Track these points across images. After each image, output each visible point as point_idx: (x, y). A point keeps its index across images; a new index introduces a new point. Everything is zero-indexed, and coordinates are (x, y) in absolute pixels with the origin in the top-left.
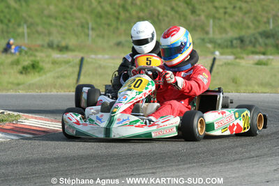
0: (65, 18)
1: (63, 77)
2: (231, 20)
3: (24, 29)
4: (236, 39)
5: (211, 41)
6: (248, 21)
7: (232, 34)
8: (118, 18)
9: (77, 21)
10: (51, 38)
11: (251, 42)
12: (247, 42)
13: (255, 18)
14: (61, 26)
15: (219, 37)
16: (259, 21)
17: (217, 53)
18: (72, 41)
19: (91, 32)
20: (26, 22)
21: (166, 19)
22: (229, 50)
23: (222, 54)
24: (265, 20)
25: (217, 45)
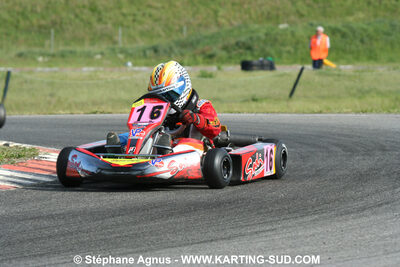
2: (139, 27)
4: (149, 49)
5: (122, 51)
6: (159, 29)
7: (142, 43)
8: (17, 27)
11: (165, 51)
12: (161, 52)
13: (166, 26)
15: (128, 46)
16: (170, 29)
17: (130, 64)
21: (70, 28)
22: (143, 61)
23: (134, 65)
24: (177, 28)
25: (129, 55)
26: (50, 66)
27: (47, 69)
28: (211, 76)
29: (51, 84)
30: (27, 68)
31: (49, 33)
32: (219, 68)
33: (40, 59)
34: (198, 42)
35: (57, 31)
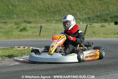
0: (28, 12)
1: (35, 32)
2: (85, 11)
3: (15, 16)
4: (87, 18)
5: (79, 19)
6: (90, 12)
7: (85, 16)
8: (46, 12)
9: (33, 13)
10: (25, 19)
11: (92, 19)
12: (91, 19)
13: (93, 11)
14: (27, 15)
15: (81, 17)
16: (94, 12)
17: (81, 23)
18: (31, 20)
19: (37, 17)
20: (15, 13)
21: (63, 12)
22: (85, 22)
23: (83, 23)
24: (96, 11)
25: (81, 20)
26: (56, 24)
27: (56, 25)
28: (104, 27)
29: (55, 29)
30: (49, 24)
31: (56, 13)
32: (109, 24)
33: (54, 22)
34: (102, 16)
35: (59, 13)
